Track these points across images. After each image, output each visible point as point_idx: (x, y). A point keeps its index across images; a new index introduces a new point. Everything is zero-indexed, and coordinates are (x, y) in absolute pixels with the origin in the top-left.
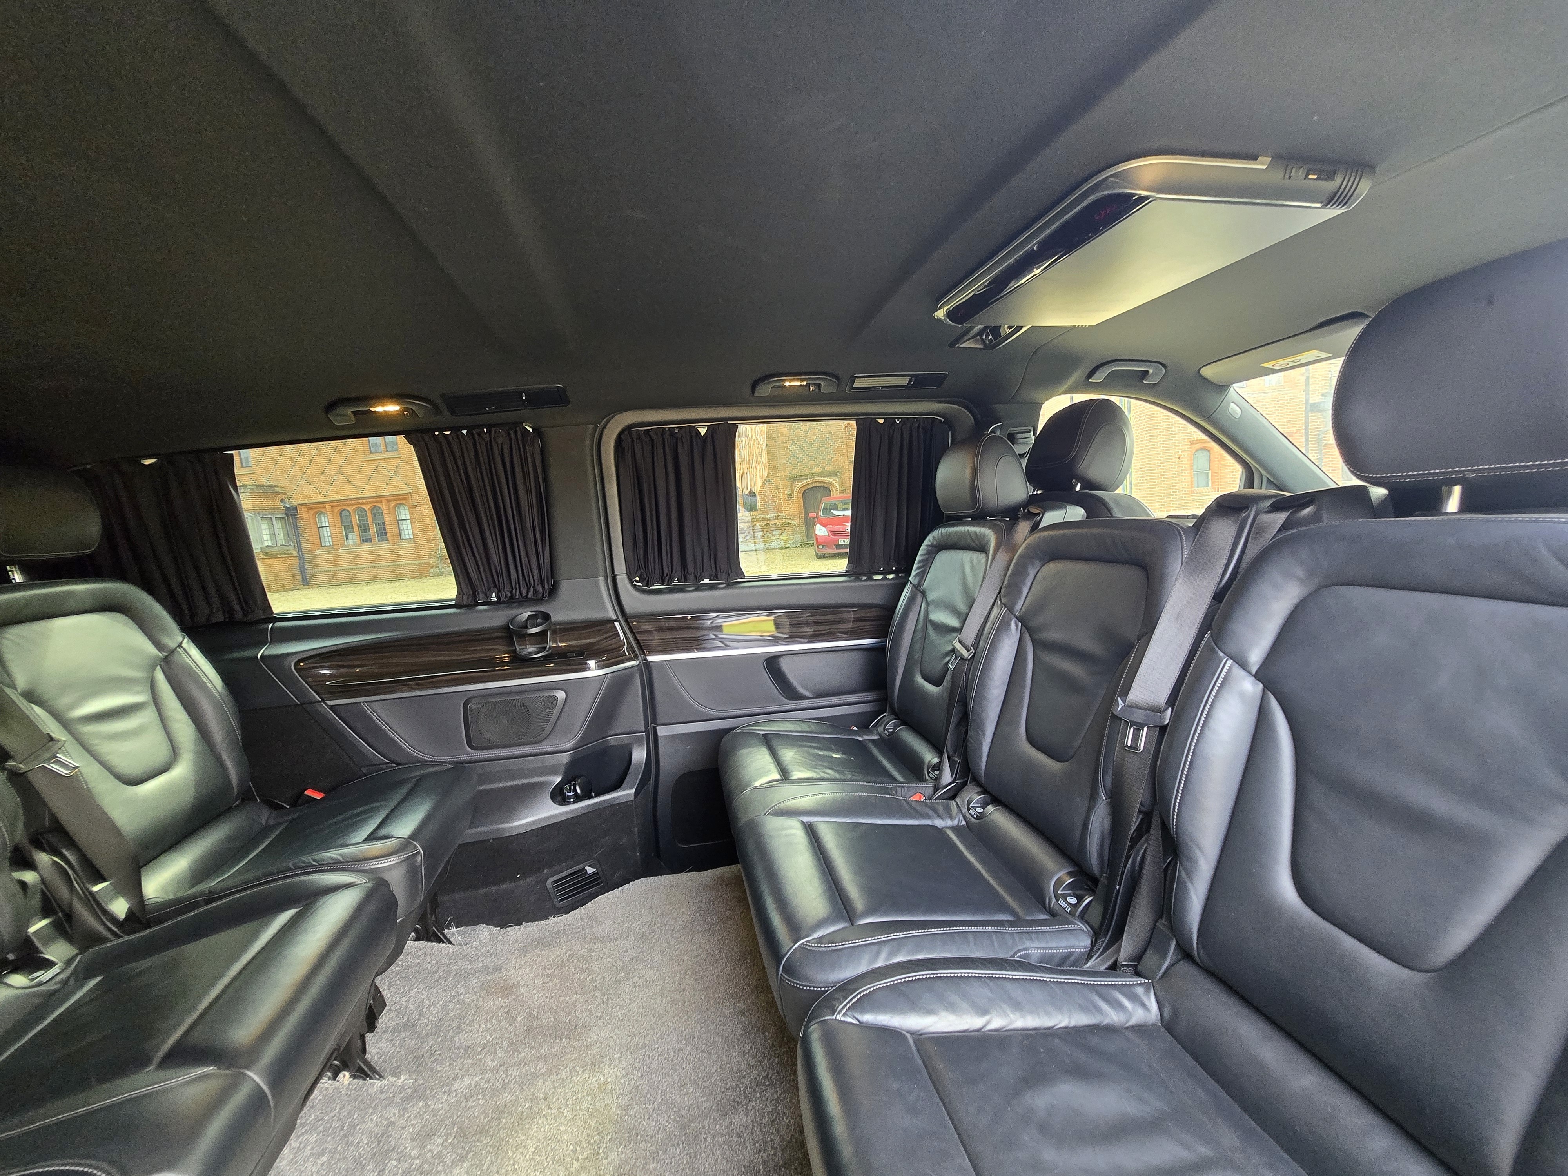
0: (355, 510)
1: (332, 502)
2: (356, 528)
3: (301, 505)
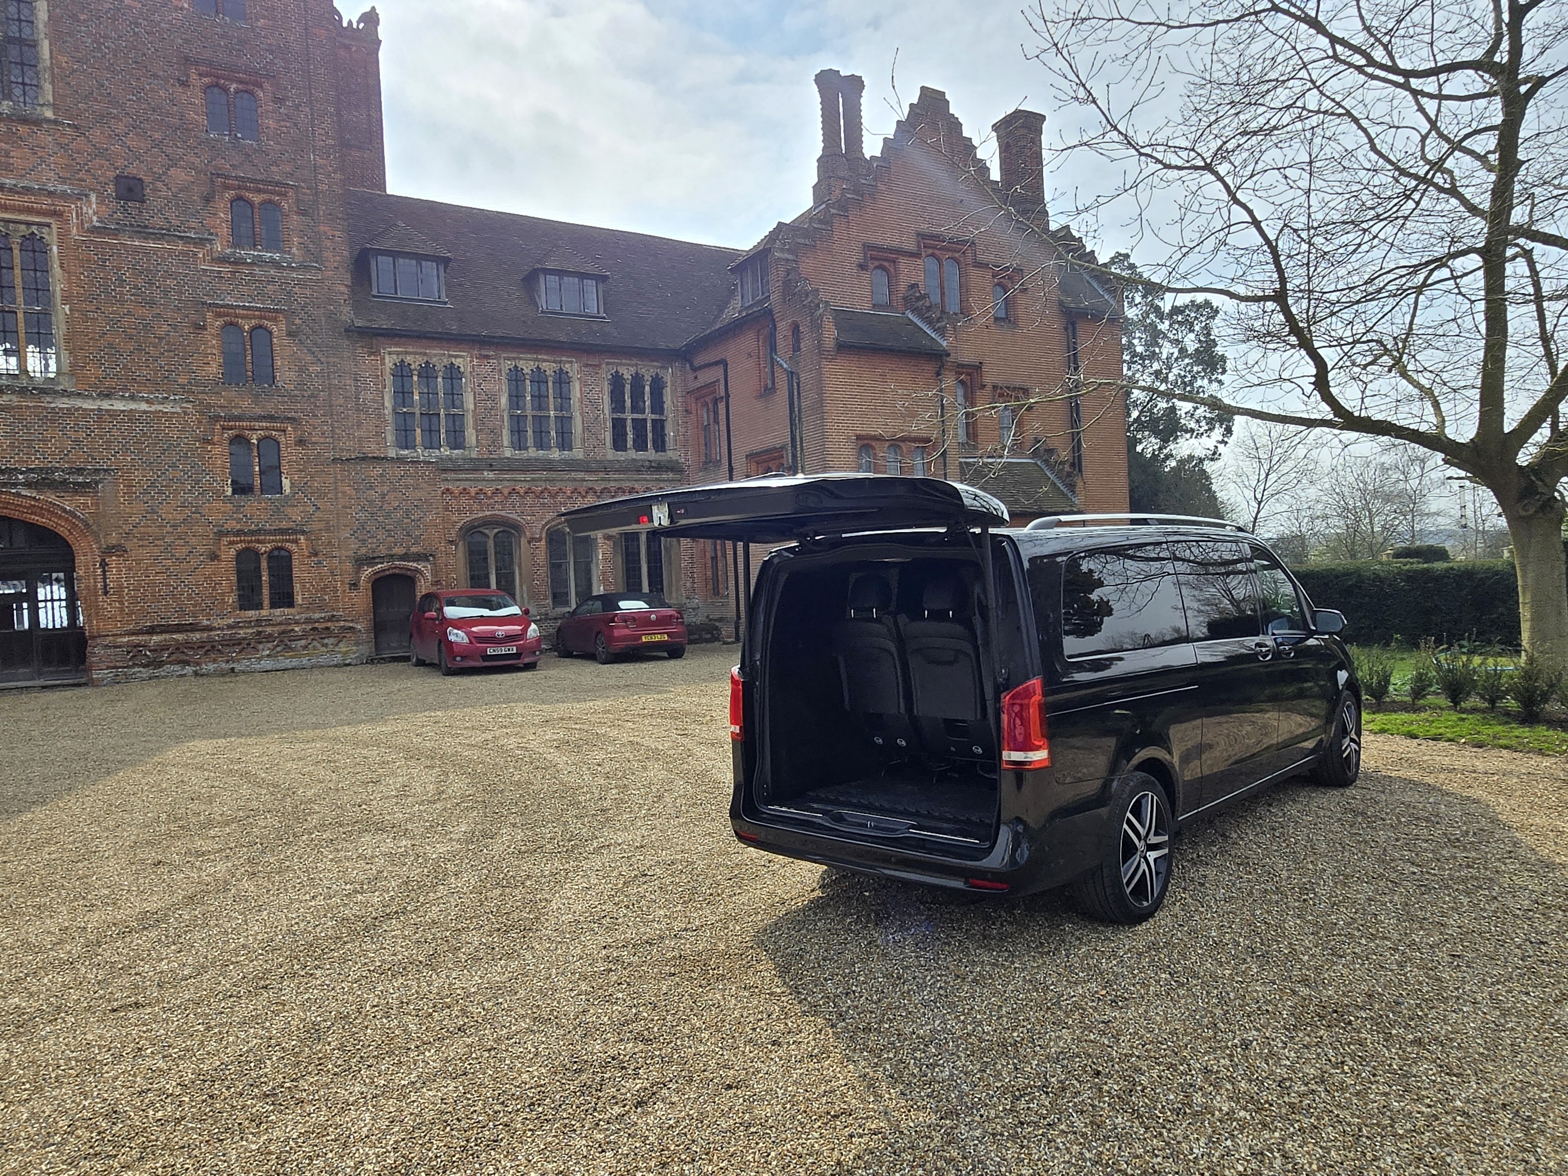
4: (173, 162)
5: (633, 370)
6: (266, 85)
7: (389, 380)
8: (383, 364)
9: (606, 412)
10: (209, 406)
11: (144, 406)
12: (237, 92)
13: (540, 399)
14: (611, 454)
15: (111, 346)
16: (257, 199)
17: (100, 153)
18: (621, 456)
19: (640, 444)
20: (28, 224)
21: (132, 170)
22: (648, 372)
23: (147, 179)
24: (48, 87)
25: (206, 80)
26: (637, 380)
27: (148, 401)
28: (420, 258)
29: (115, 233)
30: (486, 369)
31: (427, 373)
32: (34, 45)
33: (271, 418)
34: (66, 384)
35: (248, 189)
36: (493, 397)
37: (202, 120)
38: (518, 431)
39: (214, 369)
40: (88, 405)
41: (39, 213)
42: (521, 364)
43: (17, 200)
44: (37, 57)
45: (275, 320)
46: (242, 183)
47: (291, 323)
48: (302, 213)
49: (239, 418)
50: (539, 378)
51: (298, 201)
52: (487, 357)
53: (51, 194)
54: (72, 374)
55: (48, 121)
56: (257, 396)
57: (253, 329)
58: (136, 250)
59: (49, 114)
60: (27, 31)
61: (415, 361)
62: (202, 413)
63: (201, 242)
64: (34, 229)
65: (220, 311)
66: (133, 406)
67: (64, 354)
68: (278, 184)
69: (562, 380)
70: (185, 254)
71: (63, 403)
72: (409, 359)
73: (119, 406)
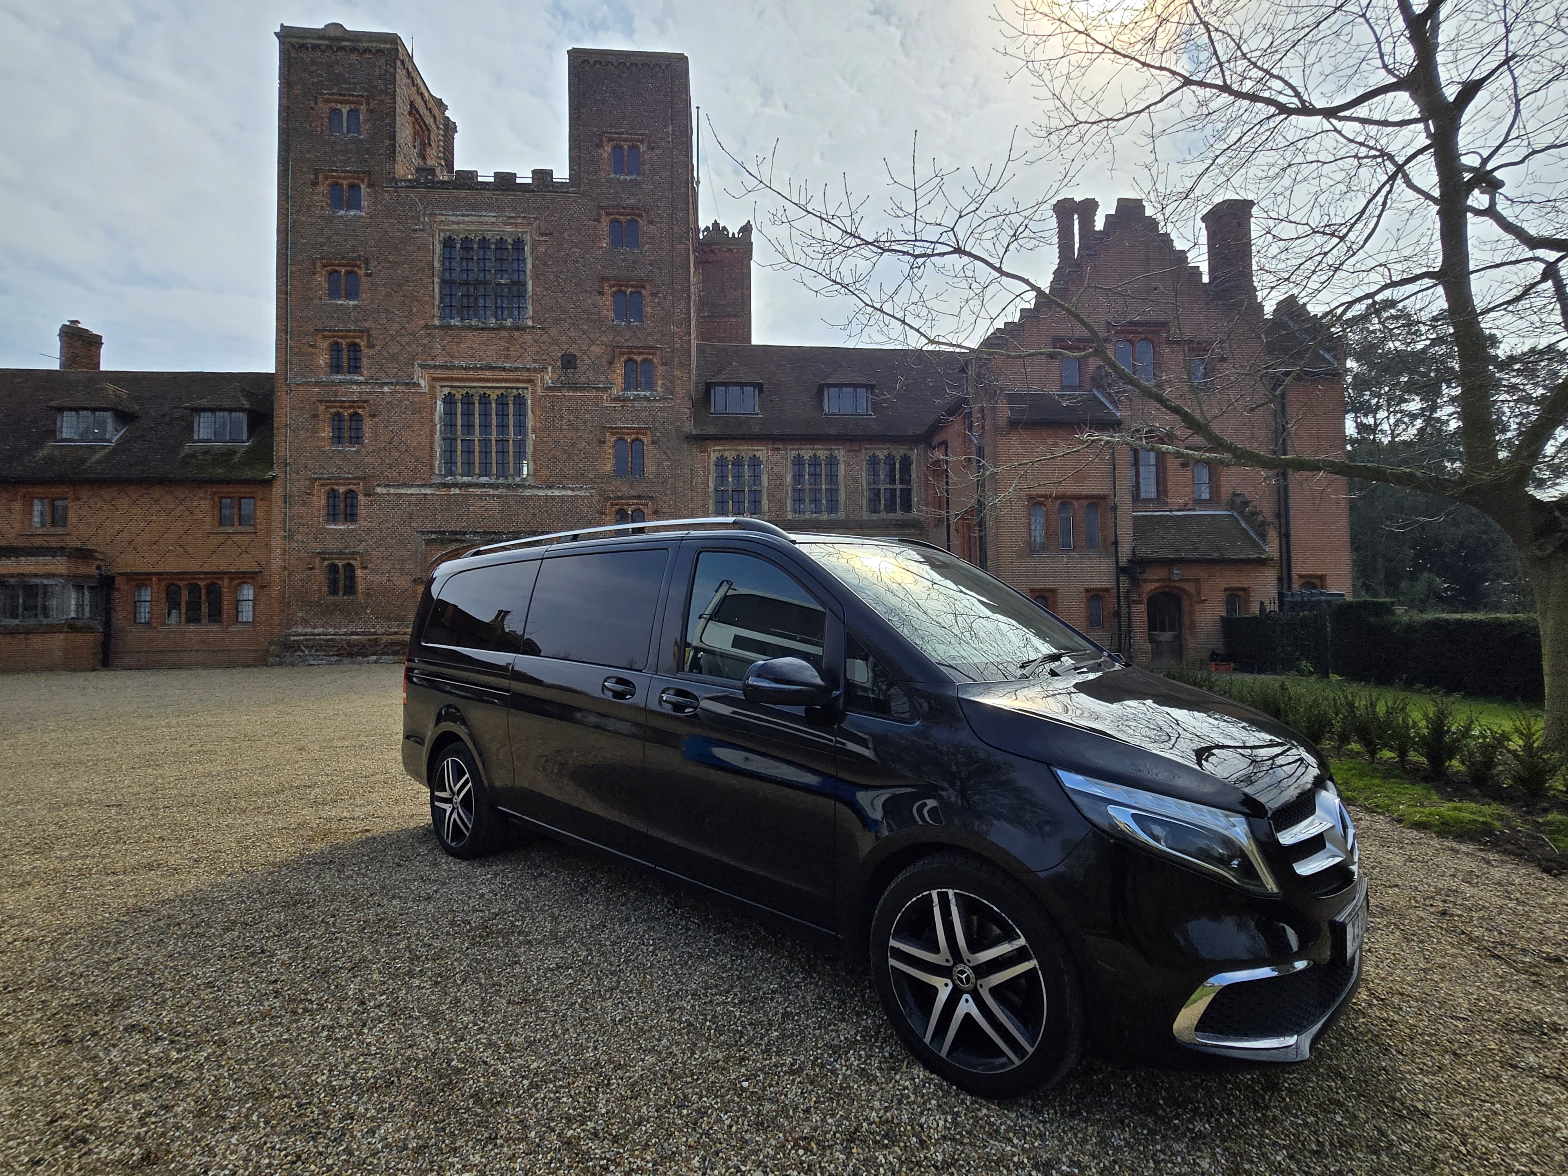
0: (187, 585)
1: (161, 574)
2: (183, 605)
3: (122, 574)
4: (593, 342)
5: (886, 452)
6: (648, 287)
7: (713, 468)
8: (709, 458)
9: (864, 484)
10: (605, 491)
11: (570, 493)
12: (631, 293)
13: (815, 476)
14: (866, 516)
15: (554, 457)
16: (639, 358)
17: (556, 343)
18: (875, 517)
19: (891, 508)
20: (518, 388)
21: (571, 351)
22: (898, 452)
23: (579, 355)
24: (530, 307)
25: (614, 289)
26: (890, 459)
27: (572, 490)
28: (742, 385)
29: (558, 389)
30: (777, 457)
31: (738, 462)
32: (525, 284)
33: (639, 497)
34: (531, 481)
35: (634, 354)
36: (781, 477)
37: (611, 314)
38: (798, 500)
39: (609, 467)
40: (541, 493)
41: (523, 381)
42: (802, 453)
43: (512, 375)
44: (526, 291)
45: (645, 434)
46: (631, 350)
47: (653, 435)
48: (664, 364)
49: (621, 498)
50: (815, 462)
51: (662, 358)
52: (778, 449)
53: (528, 370)
54: (534, 475)
55: (529, 327)
56: (632, 483)
57: (633, 441)
58: (571, 398)
59: (530, 323)
60: (522, 276)
61: (730, 455)
62: (601, 496)
63: (605, 389)
64: (520, 391)
65: (614, 431)
66: (564, 493)
67: (531, 463)
68: (651, 347)
69: (832, 462)
70: (596, 397)
71: (528, 492)
72: (726, 454)
73: (557, 493)
